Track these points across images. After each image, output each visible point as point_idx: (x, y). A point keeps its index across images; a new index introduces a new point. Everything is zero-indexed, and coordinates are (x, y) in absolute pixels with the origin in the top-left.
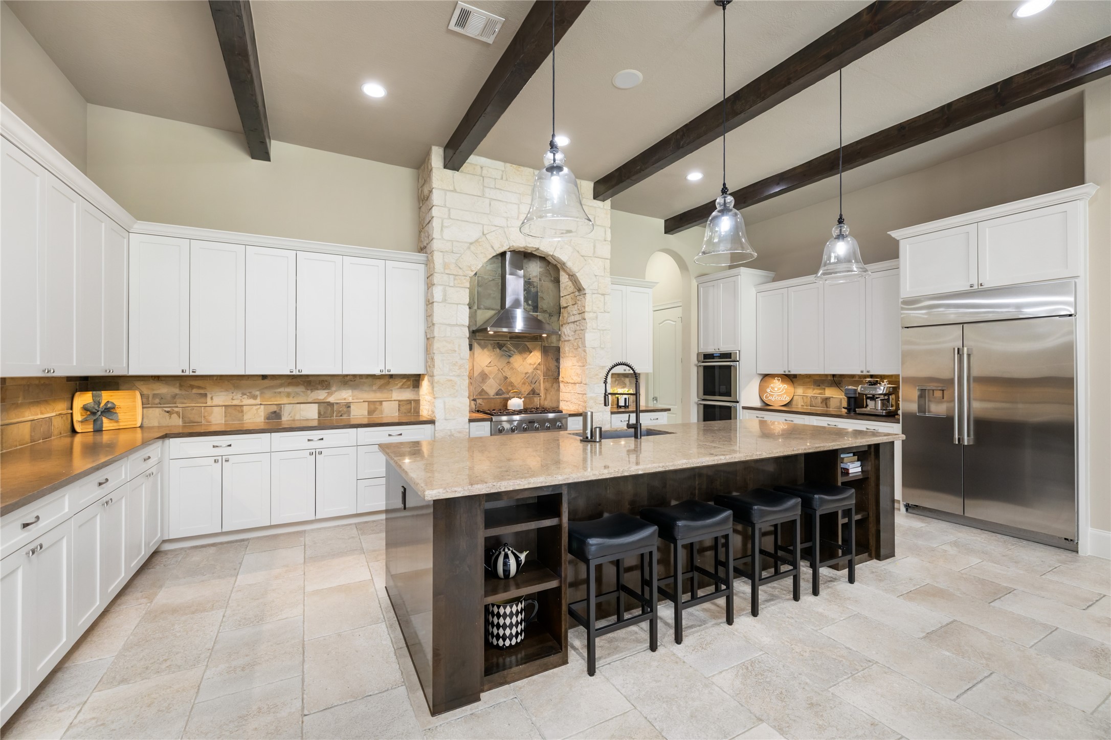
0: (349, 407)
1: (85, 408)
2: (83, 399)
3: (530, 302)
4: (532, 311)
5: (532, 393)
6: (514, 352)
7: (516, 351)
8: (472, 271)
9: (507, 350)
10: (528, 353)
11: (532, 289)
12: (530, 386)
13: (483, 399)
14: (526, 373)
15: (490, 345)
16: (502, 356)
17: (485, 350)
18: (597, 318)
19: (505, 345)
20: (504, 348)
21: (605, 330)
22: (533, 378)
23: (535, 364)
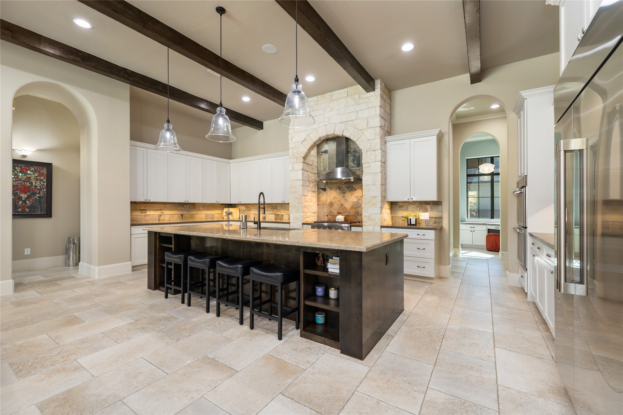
0: (283, 216)
1: (226, 212)
2: (226, 210)
3: (355, 162)
4: (357, 167)
5: (356, 213)
6: (347, 191)
7: (347, 190)
8: (303, 154)
9: (343, 190)
10: (355, 191)
11: (357, 154)
12: (356, 209)
13: (331, 215)
14: (353, 202)
15: (334, 188)
16: (340, 193)
17: (332, 191)
18: (370, 166)
19: (342, 187)
20: (341, 189)
21: (376, 173)
22: (357, 205)
23: (358, 197)
